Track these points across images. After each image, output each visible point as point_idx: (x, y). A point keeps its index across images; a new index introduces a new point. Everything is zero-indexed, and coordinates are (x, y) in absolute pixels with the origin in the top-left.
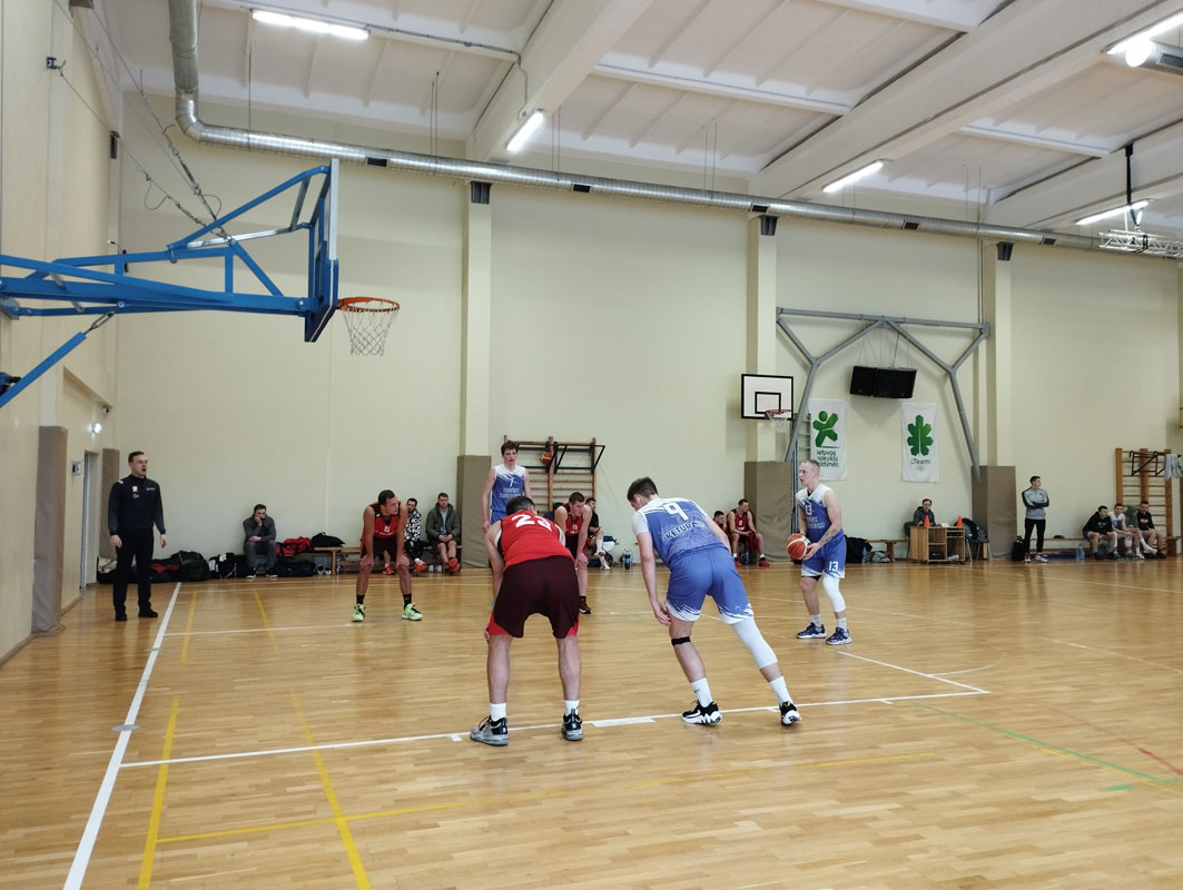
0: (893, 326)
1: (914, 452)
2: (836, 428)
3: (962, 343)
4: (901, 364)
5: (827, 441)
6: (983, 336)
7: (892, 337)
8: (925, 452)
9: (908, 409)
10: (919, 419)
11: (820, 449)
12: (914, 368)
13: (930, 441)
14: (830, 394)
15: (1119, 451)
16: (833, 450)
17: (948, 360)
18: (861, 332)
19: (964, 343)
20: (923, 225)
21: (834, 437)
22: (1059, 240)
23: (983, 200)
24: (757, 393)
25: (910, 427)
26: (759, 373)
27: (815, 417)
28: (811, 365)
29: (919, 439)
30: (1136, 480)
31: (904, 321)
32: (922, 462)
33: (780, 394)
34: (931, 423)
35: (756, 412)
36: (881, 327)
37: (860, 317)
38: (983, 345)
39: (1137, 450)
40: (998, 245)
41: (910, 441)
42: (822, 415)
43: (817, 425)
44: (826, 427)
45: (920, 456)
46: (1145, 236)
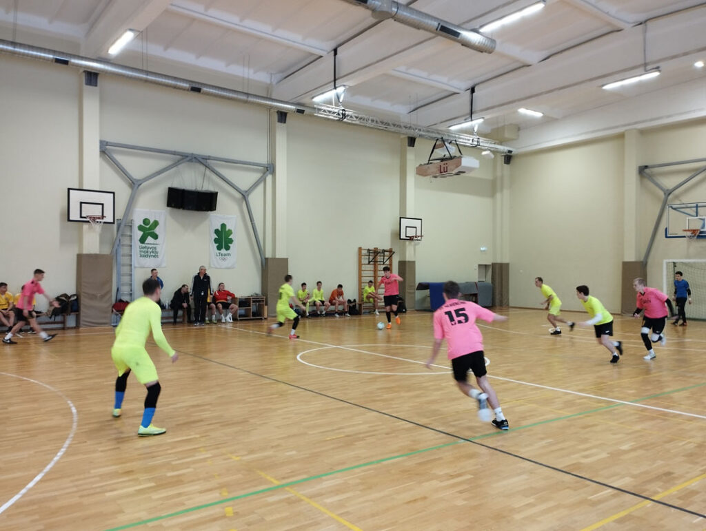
0: (201, 161)
1: (219, 248)
2: (157, 231)
3: (254, 177)
4: (207, 187)
5: (150, 240)
6: (268, 172)
7: (202, 168)
8: (228, 248)
9: (214, 219)
10: (223, 226)
11: (143, 245)
12: (216, 190)
13: (231, 241)
14: (151, 206)
15: (360, 249)
16: (154, 246)
17: (244, 186)
18: (176, 164)
19: (255, 176)
20: (205, 89)
21: (155, 237)
22: (307, 111)
23: (268, 82)
24: (81, 203)
25: (217, 231)
26: (84, 188)
27: (138, 222)
28: (134, 185)
29: (223, 239)
30: (371, 267)
31: (209, 158)
32: (225, 255)
33: (103, 205)
34: (232, 229)
35: (81, 217)
36: (190, 161)
37: (174, 153)
38: (269, 178)
39: (372, 248)
40: (278, 112)
41: (216, 241)
42: (146, 221)
43: (140, 228)
44: (149, 230)
45: (223, 251)
46: (343, 110)
